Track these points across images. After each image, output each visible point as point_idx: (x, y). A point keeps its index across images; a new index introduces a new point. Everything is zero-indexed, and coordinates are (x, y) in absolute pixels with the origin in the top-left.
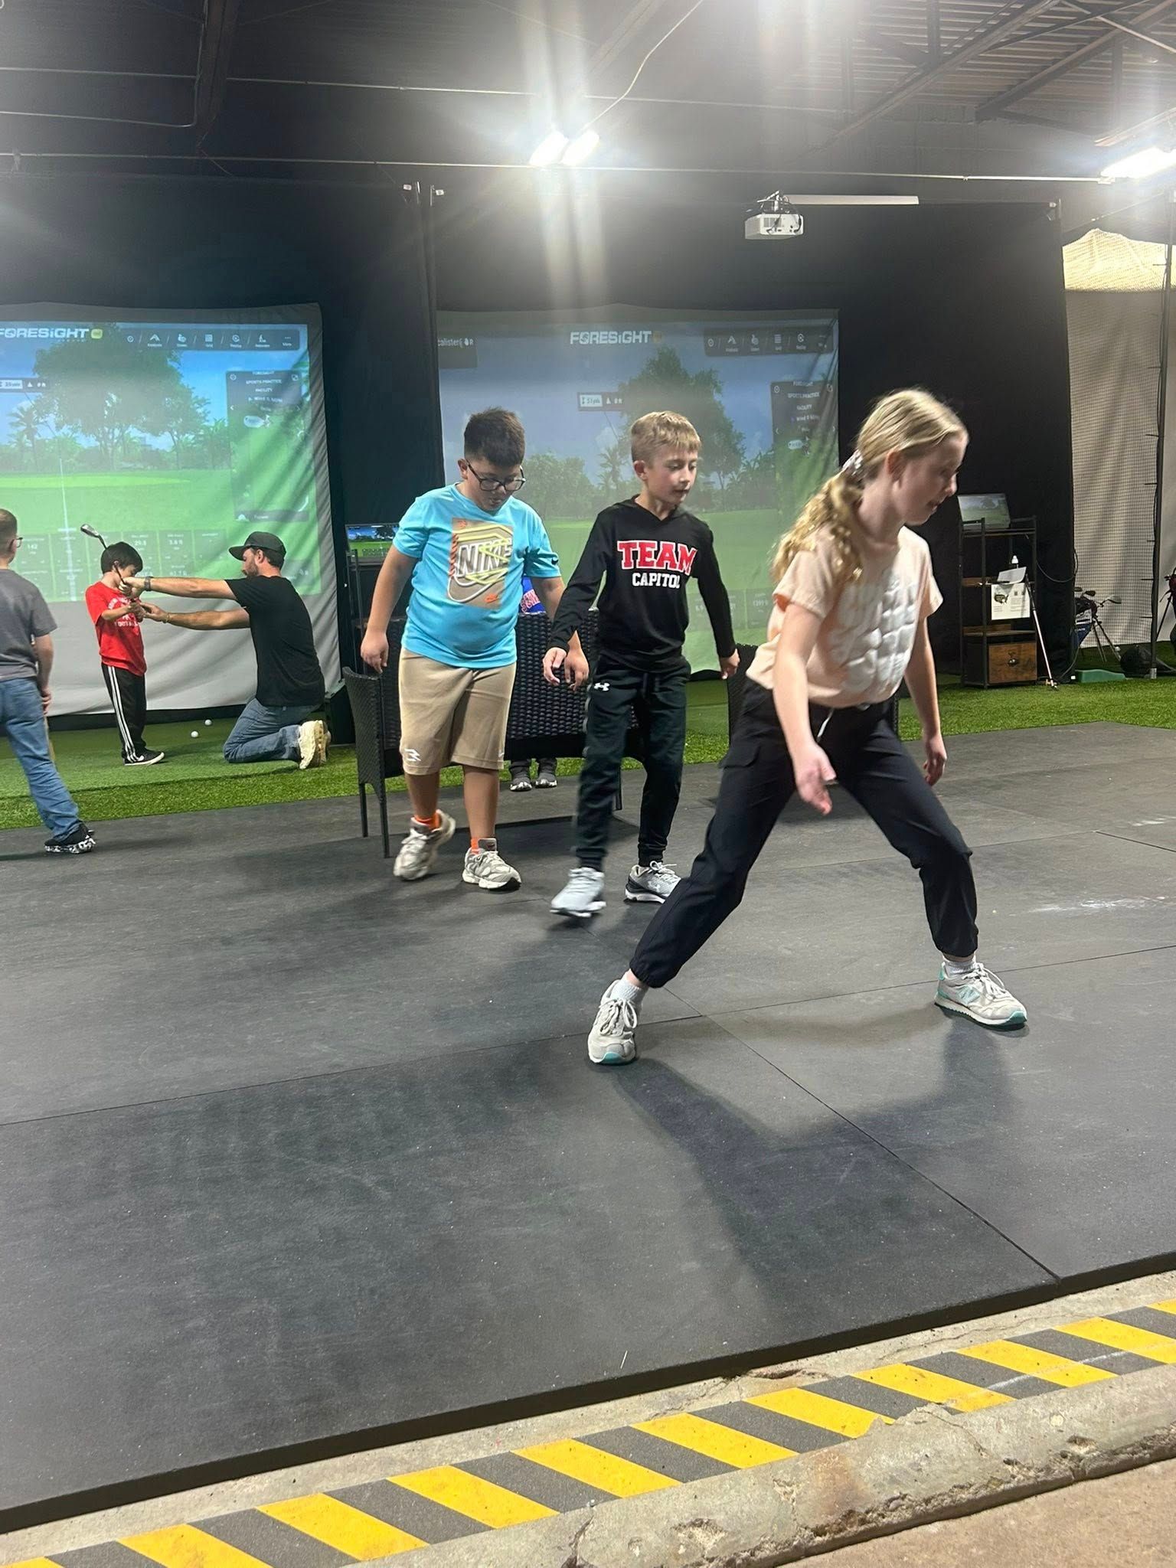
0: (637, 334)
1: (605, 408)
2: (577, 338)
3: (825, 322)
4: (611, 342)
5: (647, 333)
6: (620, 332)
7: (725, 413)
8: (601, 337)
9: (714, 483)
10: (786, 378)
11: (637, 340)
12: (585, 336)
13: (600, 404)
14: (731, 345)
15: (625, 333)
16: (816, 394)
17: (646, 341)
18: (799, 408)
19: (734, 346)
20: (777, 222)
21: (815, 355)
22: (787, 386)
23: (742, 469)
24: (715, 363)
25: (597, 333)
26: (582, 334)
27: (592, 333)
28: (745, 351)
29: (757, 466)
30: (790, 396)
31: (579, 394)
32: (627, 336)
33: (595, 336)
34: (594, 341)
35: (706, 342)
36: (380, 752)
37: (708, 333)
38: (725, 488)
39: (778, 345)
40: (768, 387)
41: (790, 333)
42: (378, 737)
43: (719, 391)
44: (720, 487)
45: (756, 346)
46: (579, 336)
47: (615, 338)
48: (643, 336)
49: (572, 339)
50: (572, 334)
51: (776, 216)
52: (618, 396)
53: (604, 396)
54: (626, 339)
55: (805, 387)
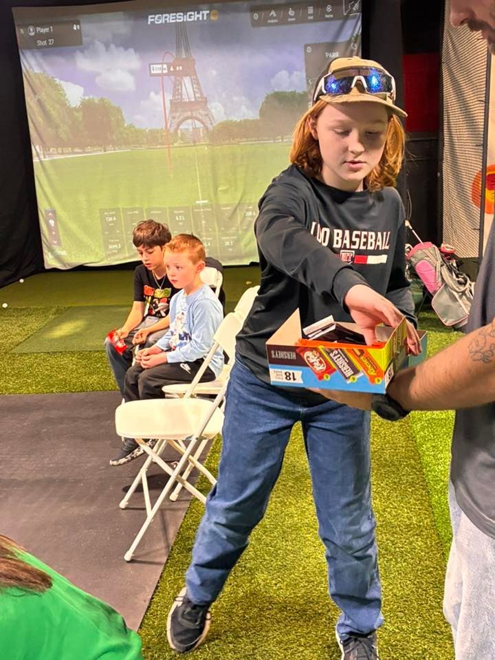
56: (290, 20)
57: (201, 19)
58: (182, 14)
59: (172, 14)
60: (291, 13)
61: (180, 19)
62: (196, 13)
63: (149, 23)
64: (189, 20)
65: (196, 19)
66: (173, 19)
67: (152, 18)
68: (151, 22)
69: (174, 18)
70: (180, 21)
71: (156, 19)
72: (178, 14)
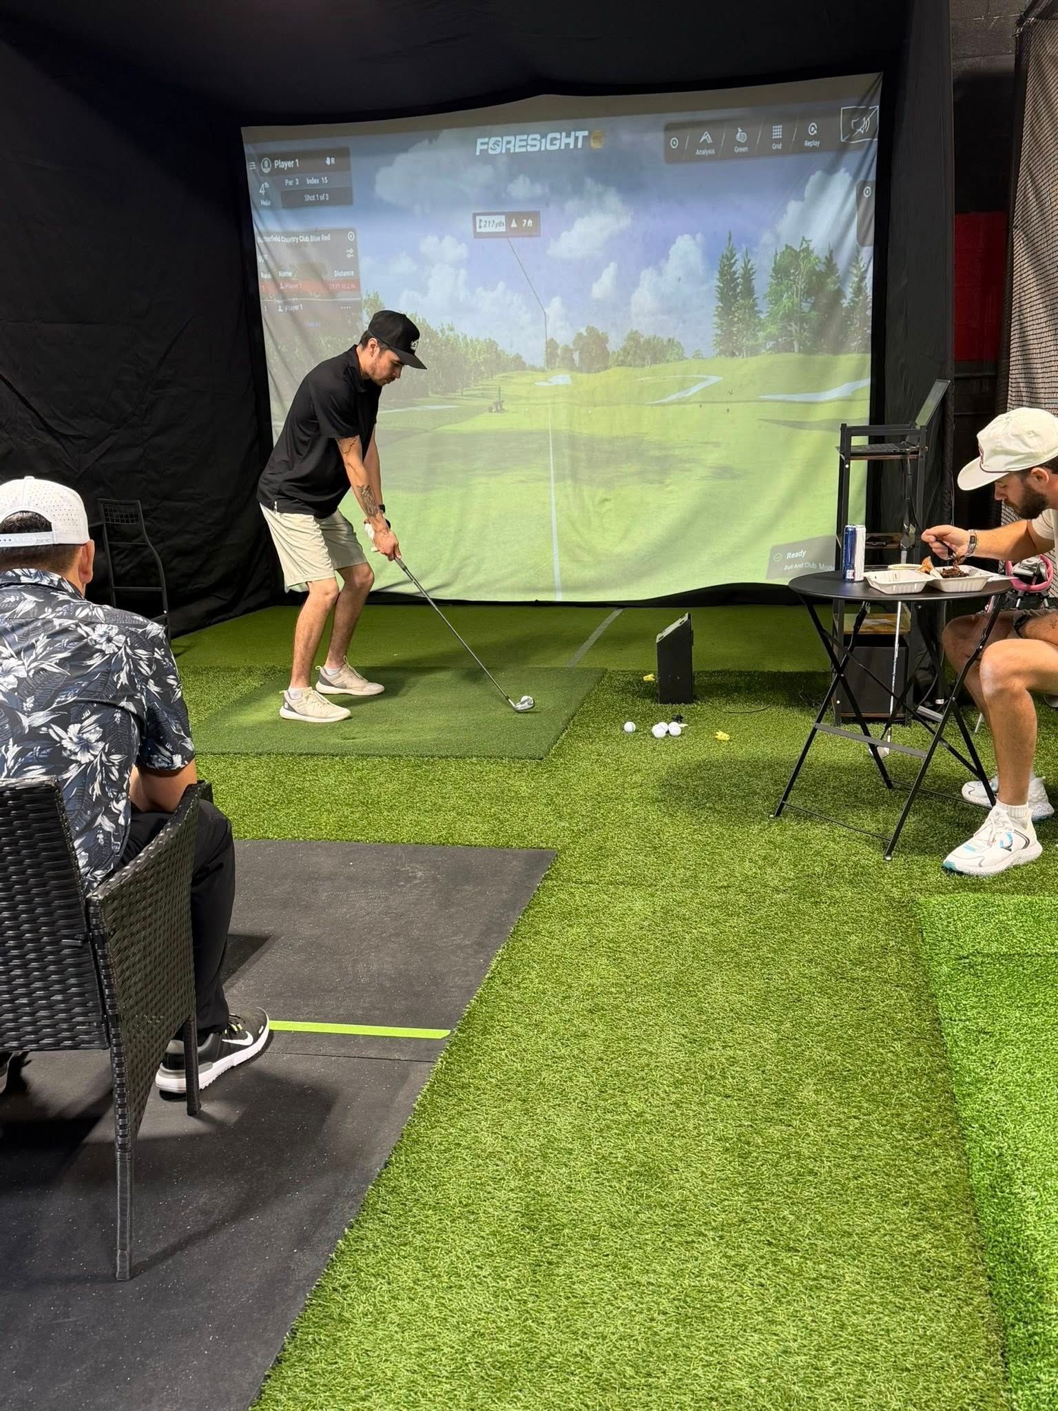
0: (568, 136)
2: (485, 147)
5: (581, 134)
8: (518, 143)
11: (567, 145)
12: (496, 143)
14: (705, 145)
15: (550, 136)
17: (580, 145)
19: (709, 147)
25: (511, 138)
27: (506, 139)
28: (726, 153)
33: (509, 142)
34: (508, 150)
39: (777, 141)
45: (742, 145)
46: (487, 143)
47: (538, 143)
48: (576, 138)
49: (479, 147)
50: (479, 141)
54: (551, 144)
57: (572, 146)
58: (538, 136)
59: (519, 137)
60: (741, 136)
61: (535, 146)
62: (564, 134)
63: (478, 153)
64: (550, 148)
65: (563, 147)
66: (520, 146)
67: (482, 144)
68: (481, 151)
69: (524, 143)
72: (532, 136)
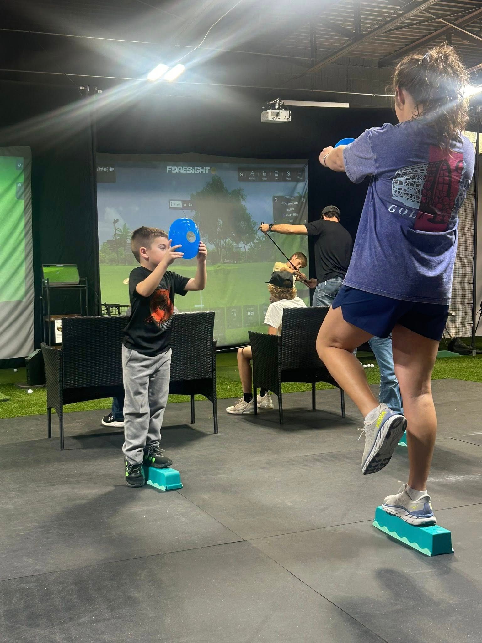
1: (183, 208)
3: (301, 166)
4: (188, 172)
6: (193, 167)
7: (248, 212)
9: (241, 248)
10: (280, 194)
13: (181, 206)
16: (296, 203)
18: (288, 210)
20: (278, 114)
21: (295, 183)
22: (281, 198)
23: (256, 241)
24: (242, 185)
26: (173, 167)
29: (264, 239)
30: (283, 203)
31: (169, 200)
32: (197, 169)
35: (239, 175)
36: (60, 390)
37: (240, 169)
38: (247, 250)
40: (272, 198)
41: (282, 171)
42: (60, 382)
43: (244, 199)
44: (244, 250)
51: (277, 111)
52: (190, 202)
53: (183, 202)
55: (290, 199)
56: (264, 179)
70: (190, 172)
71: (173, 169)
